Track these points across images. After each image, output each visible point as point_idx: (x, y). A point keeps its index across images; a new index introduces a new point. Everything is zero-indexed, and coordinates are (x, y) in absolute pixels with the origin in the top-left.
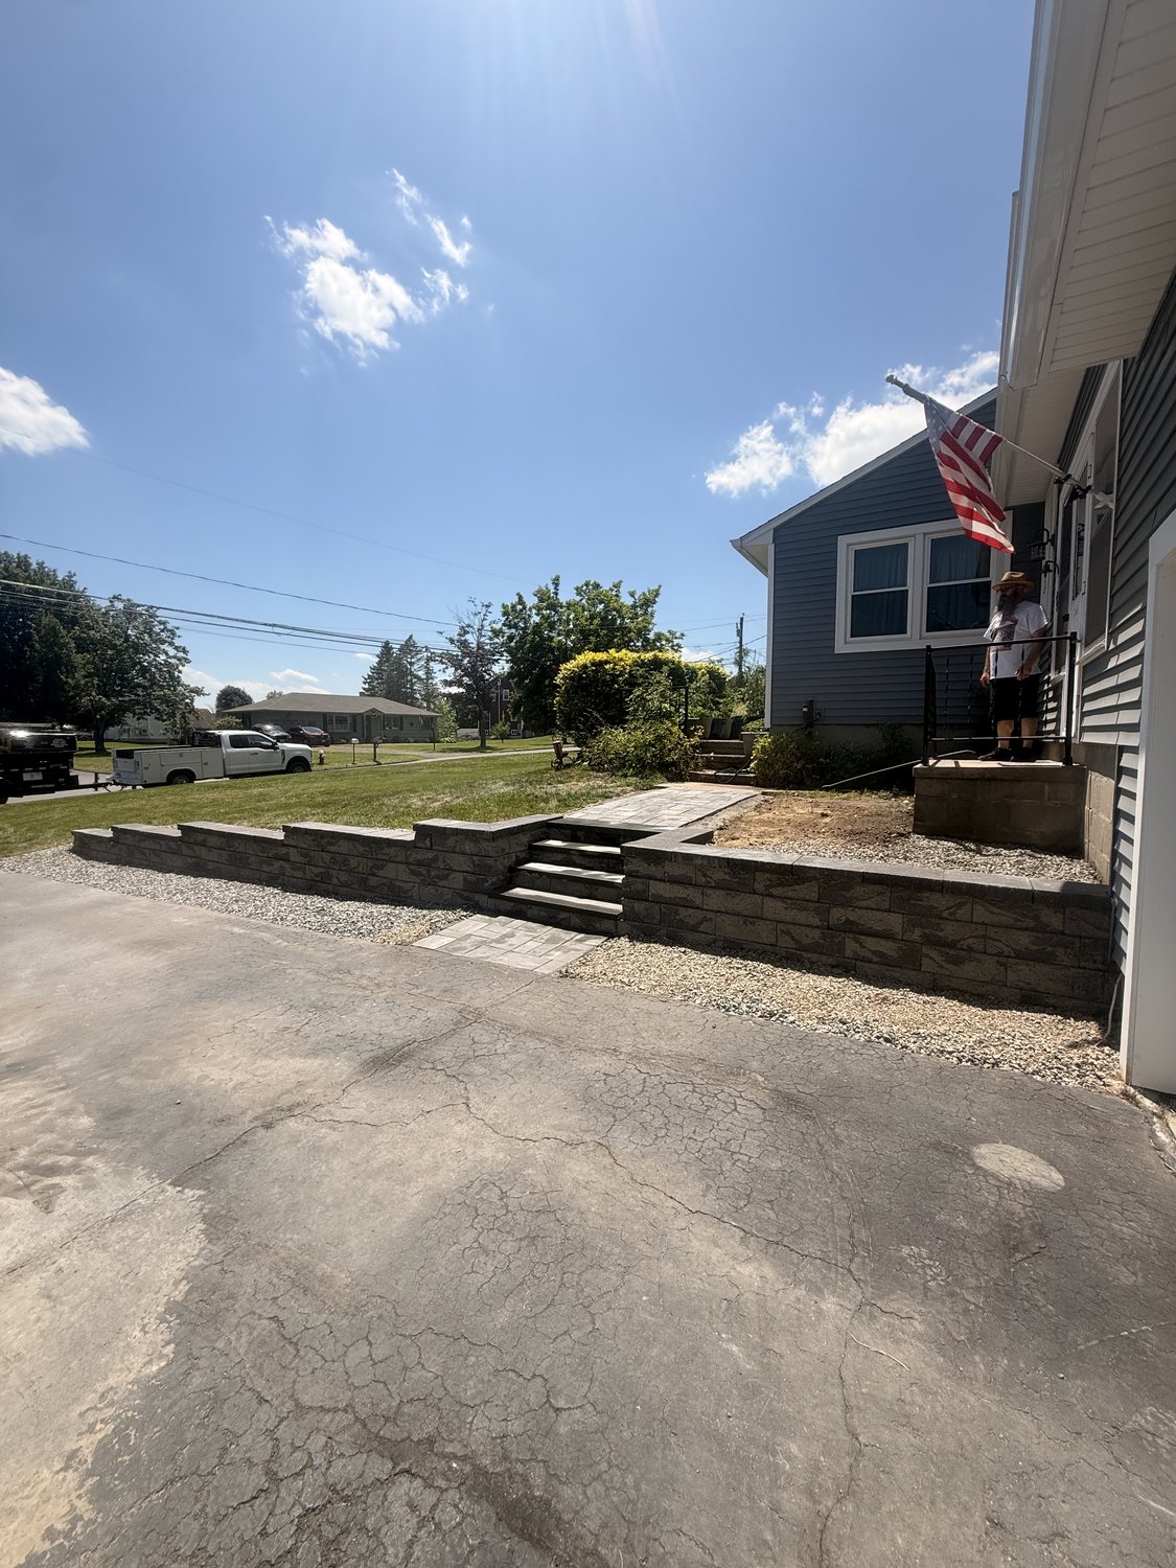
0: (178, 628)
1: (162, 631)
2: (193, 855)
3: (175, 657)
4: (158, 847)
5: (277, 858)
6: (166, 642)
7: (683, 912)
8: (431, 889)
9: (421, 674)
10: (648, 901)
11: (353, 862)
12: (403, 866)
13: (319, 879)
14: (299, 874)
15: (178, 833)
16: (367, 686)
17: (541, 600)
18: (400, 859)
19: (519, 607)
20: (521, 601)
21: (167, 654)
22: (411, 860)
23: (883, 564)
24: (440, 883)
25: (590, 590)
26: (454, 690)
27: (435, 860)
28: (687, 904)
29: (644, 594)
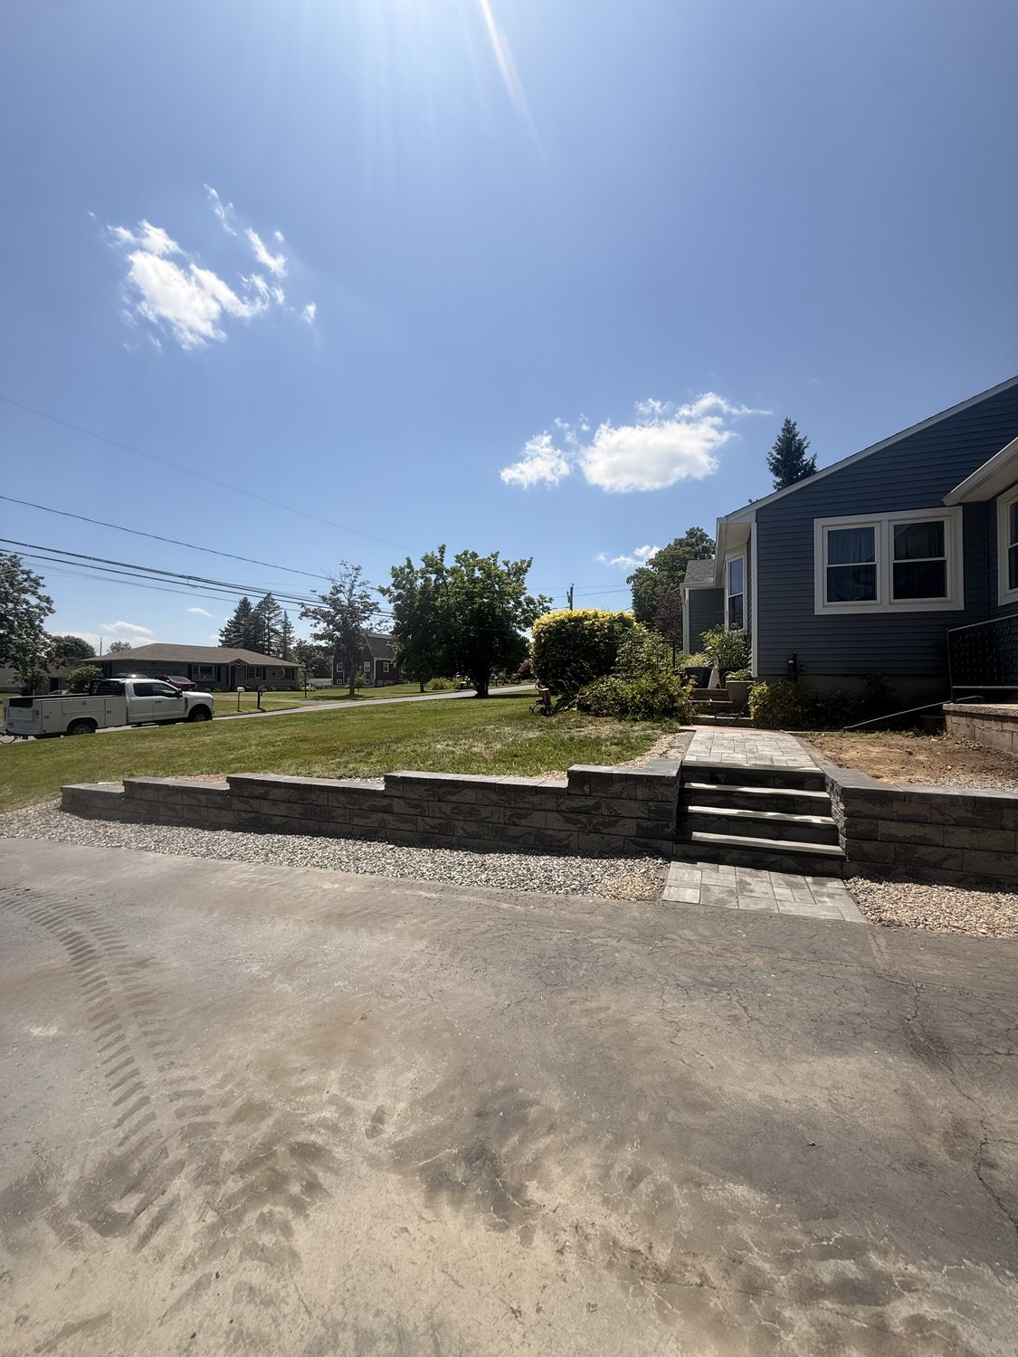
0: (42, 578)
1: (25, 580)
2: (251, 809)
3: (37, 607)
4: (194, 802)
5: (374, 810)
6: (29, 591)
7: (922, 850)
8: (595, 837)
9: (279, 628)
10: (877, 840)
11: (484, 813)
12: (556, 814)
13: (437, 831)
14: (409, 826)
15: (227, 787)
16: (223, 639)
17: (428, 565)
18: (548, 806)
19: (407, 570)
20: (409, 565)
21: (27, 603)
22: (563, 808)
23: (852, 544)
24: (604, 831)
25: (467, 559)
26: (323, 643)
27: (597, 806)
28: (925, 842)
29: (516, 564)
